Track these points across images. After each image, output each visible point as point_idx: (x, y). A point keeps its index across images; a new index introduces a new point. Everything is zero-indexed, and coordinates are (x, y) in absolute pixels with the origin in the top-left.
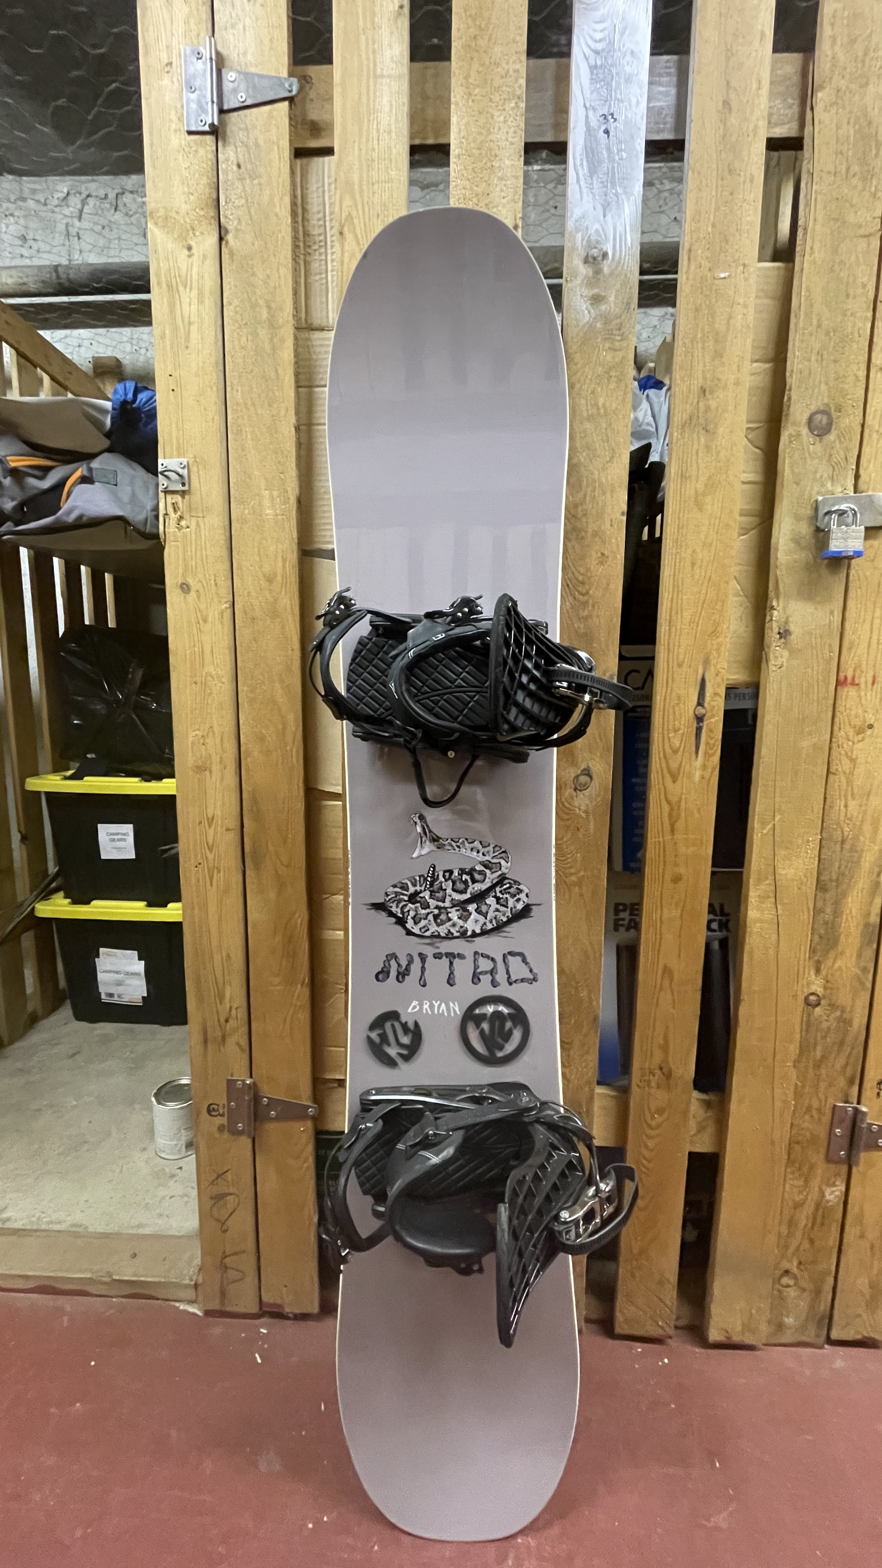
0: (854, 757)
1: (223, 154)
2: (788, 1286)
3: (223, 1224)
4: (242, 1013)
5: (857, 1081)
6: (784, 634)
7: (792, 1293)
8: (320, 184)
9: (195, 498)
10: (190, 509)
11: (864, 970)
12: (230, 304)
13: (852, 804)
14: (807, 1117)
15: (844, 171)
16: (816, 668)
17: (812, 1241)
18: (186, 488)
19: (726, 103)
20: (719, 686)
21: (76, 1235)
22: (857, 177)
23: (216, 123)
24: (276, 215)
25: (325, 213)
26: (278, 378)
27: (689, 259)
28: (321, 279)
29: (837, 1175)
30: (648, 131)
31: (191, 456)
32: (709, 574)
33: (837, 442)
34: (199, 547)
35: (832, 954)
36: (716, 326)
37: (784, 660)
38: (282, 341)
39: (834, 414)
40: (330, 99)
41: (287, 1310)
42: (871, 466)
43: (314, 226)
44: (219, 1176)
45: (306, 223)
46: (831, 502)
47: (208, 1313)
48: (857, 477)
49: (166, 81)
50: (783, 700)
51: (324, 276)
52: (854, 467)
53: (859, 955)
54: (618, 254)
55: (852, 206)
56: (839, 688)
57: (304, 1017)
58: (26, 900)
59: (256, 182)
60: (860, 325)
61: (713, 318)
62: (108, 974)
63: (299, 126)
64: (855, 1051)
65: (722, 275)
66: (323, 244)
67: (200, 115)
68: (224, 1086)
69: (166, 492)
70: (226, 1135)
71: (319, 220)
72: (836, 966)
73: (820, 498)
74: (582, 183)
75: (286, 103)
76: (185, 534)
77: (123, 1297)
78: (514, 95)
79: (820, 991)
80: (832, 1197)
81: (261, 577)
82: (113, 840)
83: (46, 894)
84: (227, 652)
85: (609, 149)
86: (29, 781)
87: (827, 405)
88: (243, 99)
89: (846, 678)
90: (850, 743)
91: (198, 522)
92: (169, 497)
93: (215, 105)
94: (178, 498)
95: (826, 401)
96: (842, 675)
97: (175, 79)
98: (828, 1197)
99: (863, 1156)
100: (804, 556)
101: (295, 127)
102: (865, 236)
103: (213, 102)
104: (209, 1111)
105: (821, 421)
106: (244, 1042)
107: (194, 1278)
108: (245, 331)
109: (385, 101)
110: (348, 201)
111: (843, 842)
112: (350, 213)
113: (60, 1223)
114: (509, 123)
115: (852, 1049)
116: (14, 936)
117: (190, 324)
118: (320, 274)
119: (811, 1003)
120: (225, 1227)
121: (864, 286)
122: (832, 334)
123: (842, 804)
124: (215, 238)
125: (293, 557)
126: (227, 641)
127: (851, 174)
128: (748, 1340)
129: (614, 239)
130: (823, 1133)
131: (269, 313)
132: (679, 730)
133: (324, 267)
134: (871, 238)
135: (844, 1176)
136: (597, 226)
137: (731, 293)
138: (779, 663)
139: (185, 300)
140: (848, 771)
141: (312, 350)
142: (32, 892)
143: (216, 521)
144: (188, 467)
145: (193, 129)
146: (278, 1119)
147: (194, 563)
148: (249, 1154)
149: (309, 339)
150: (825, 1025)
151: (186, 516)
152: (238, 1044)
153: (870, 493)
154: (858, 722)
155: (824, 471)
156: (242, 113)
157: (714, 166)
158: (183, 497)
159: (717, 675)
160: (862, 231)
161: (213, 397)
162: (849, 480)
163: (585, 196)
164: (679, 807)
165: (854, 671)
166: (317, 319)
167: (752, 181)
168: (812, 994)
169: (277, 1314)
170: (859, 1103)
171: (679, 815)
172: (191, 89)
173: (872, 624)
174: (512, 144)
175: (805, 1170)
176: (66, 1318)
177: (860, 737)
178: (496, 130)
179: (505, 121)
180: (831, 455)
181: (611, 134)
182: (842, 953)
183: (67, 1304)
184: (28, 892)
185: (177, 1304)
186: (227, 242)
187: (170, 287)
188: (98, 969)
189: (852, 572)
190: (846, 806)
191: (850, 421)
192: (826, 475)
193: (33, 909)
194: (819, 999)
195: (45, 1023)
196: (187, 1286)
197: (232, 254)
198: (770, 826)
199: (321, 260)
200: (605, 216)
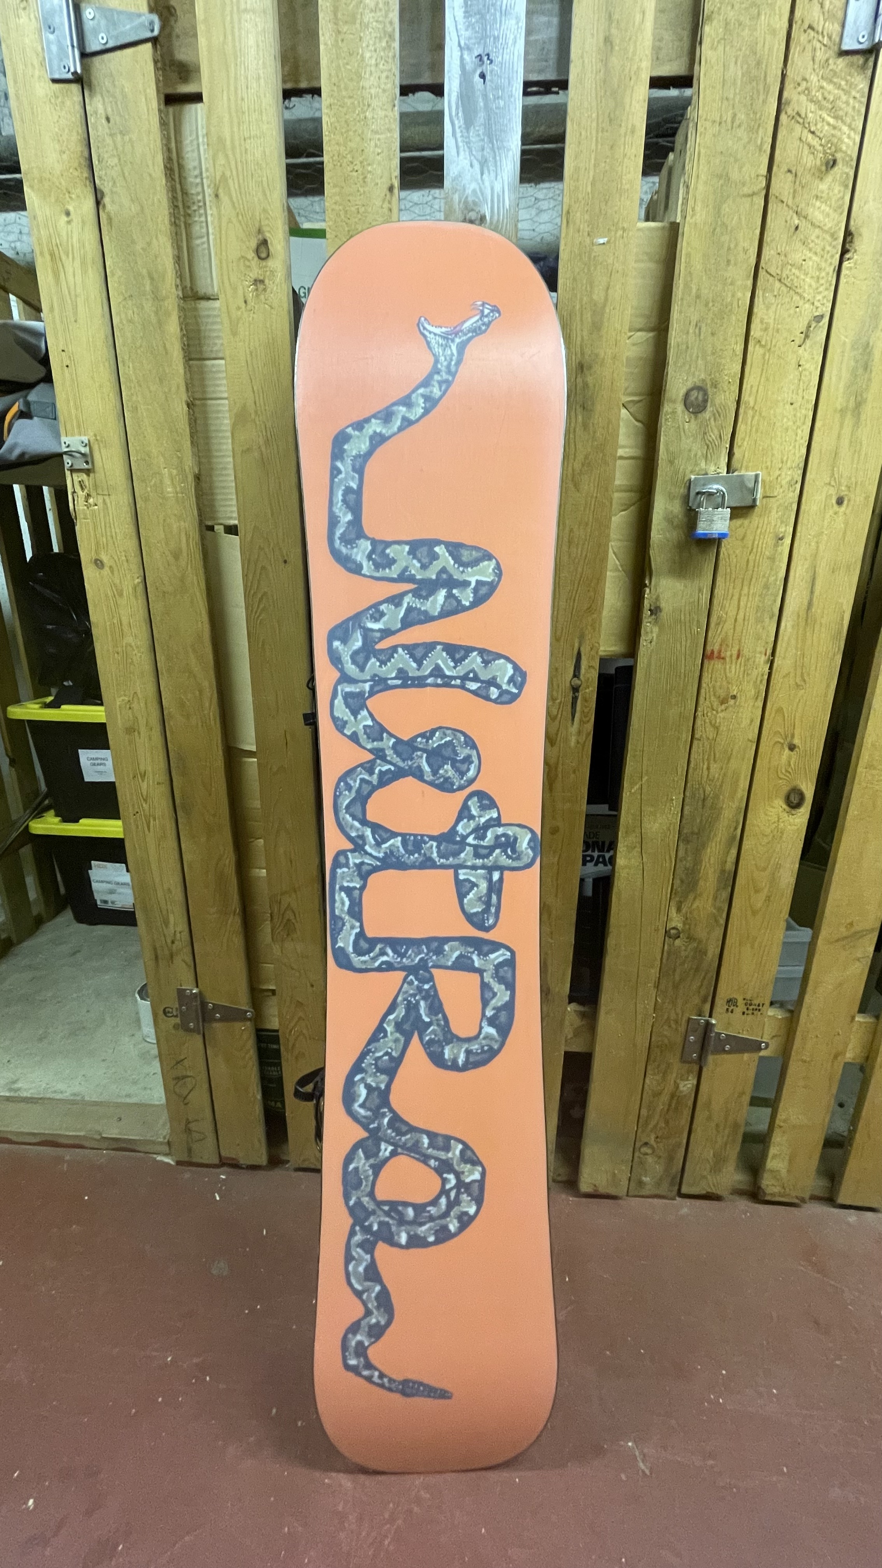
0: (717, 724)
1: (91, 105)
2: (646, 1154)
3: (185, 1098)
4: (186, 935)
5: (710, 998)
6: (655, 611)
7: (650, 1159)
8: (194, 136)
9: (99, 475)
10: (96, 486)
11: (719, 909)
12: (113, 275)
13: (714, 767)
14: (666, 1027)
15: (729, 120)
16: (684, 643)
17: (667, 1122)
18: (90, 467)
19: (608, 40)
20: (593, 658)
21: (73, 1103)
22: (743, 128)
23: (79, 71)
24: (150, 175)
25: (201, 169)
26: (167, 353)
27: (568, 222)
28: (203, 243)
29: (689, 1072)
30: (527, 71)
31: (92, 434)
32: (584, 553)
33: (712, 419)
34: (108, 525)
35: (691, 896)
36: (595, 297)
37: (655, 635)
38: (168, 314)
39: (710, 391)
40: (195, 35)
41: (242, 1162)
42: (745, 443)
43: (192, 183)
44: (178, 1063)
45: (183, 181)
46: (702, 482)
47: (179, 1163)
48: (731, 454)
49: (23, 20)
50: (652, 672)
51: (205, 239)
52: (728, 446)
53: (715, 898)
54: (496, 218)
55: (736, 160)
56: (706, 661)
57: (238, 941)
58: (20, 818)
59: (127, 138)
60: (739, 295)
61: (591, 287)
62: (100, 884)
63: (168, 68)
64: (709, 975)
65: (601, 241)
66: (201, 204)
67: (61, 60)
68: (175, 994)
69: (72, 471)
70: (181, 1032)
71: (196, 177)
72: (695, 906)
73: (693, 477)
74: (459, 135)
75: (149, 45)
76: (94, 511)
77: (113, 1149)
78: (385, 32)
79: (680, 926)
80: (685, 1089)
81: (167, 553)
82: (94, 764)
83: (38, 812)
84: (144, 624)
85: (485, 96)
86: (11, 709)
87: (703, 380)
88: (104, 41)
89: (712, 652)
90: (714, 712)
91: (104, 500)
92: (75, 475)
93: (76, 50)
94: (84, 476)
95: (703, 376)
96: (709, 648)
97: (32, 16)
98: (681, 1088)
99: (711, 1058)
100: (675, 535)
101: (164, 69)
102: (749, 196)
103: (73, 46)
104: (165, 1012)
105: (697, 398)
106: (189, 959)
107: (167, 1137)
108: (130, 302)
109: (251, 41)
110: (221, 160)
111: (704, 800)
112: (224, 173)
113: (62, 1092)
114: (381, 66)
115: (706, 974)
116: (13, 849)
117: (76, 296)
118: (202, 237)
119: (670, 934)
120: (186, 1101)
121: (745, 251)
122: (711, 304)
123: (705, 767)
124: (90, 202)
125: (195, 535)
126: (142, 613)
127: (737, 122)
128: (612, 1191)
129: (492, 201)
130: (679, 1040)
131: (151, 284)
132: (556, 699)
133: (204, 230)
134: (755, 198)
135: (696, 1073)
136: (473, 186)
137: (610, 261)
138: (649, 637)
139: (70, 271)
140: (711, 738)
141: (200, 320)
142: (25, 810)
143: (122, 498)
144: (89, 445)
145: (57, 76)
146: (220, 1020)
147: (104, 539)
148: (201, 1046)
149: (196, 309)
150: (683, 954)
151: (93, 494)
152: (184, 961)
153: (743, 473)
154: (722, 693)
155: (697, 448)
156: (106, 56)
157: (594, 115)
158: (88, 475)
159: (591, 649)
160: (746, 190)
161: (105, 375)
162: (722, 459)
163: (461, 149)
164: (556, 768)
165: (721, 645)
166: (203, 288)
167: (633, 132)
168: (673, 928)
169: (234, 1165)
170: (710, 1016)
171: (557, 775)
172: (51, 29)
173: (739, 601)
174: (384, 91)
175: (663, 1067)
176: (65, 1165)
177: (723, 707)
178: (367, 76)
179: (377, 65)
180: (705, 433)
181: (488, 77)
182: (701, 895)
183: (68, 1155)
184: (22, 810)
185: (155, 1156)
186: (104, 206)
187: (52, 255)
188: (92, 879)
189: (723, 550)
190: (708, 769)
191: (725, 398)
192: (699, 453)
193: (27, 826)
194: (679, 933)
195: (48, 926)
196: (161, 1143)
197: (110, 219)
198: (637, 786)
199: (202, 222)
200: (482, 174)
